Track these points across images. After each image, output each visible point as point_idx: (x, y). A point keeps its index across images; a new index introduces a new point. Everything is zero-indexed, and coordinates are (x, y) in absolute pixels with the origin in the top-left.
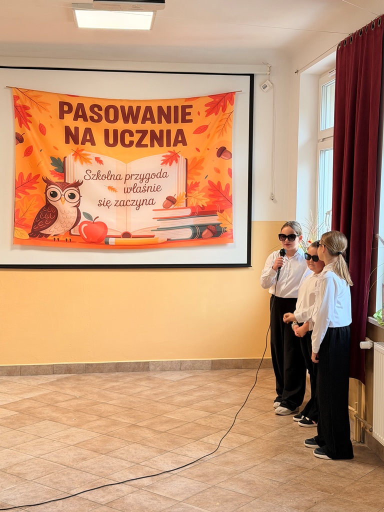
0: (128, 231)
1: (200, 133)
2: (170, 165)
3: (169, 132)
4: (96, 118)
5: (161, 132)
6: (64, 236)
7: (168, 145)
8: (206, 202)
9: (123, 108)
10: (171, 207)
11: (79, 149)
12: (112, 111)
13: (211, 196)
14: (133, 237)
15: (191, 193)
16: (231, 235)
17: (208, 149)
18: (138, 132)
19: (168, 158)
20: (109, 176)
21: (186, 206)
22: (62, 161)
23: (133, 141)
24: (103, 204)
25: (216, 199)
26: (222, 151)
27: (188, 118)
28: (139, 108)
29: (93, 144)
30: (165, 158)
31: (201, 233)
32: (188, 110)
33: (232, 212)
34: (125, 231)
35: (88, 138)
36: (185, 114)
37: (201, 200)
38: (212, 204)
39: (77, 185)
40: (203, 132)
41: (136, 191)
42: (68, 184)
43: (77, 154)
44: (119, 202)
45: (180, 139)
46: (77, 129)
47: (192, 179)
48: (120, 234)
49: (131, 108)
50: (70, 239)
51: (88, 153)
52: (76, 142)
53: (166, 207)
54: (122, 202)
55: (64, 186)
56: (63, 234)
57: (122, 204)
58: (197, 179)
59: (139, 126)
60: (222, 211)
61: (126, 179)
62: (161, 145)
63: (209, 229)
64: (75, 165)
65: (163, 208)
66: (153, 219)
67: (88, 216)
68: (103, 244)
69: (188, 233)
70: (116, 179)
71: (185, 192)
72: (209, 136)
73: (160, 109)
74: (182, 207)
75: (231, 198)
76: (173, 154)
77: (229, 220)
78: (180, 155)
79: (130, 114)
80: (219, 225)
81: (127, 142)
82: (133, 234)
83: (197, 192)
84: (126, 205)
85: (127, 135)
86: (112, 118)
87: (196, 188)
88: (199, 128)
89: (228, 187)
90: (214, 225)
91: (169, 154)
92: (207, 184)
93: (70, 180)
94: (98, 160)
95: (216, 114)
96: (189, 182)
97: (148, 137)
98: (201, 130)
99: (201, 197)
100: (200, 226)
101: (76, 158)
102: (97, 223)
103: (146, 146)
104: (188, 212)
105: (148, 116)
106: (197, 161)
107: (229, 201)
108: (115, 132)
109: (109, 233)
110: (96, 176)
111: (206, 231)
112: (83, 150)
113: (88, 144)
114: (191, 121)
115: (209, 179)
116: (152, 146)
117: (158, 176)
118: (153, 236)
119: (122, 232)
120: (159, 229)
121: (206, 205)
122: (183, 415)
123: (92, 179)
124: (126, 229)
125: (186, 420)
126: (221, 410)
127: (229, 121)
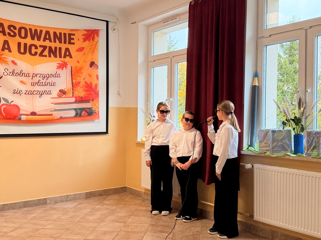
0: (34, 111)
1: (80, 51)
2: (62, 69)
3: (60, 49)
4: (12, 34)
5: (56, 48)
7: (60, 57)
8: (83, 94)
9: (30, 29)
10: (63, 96)
12: (23, 31)
13: (86, 91)
14: (38, 115)
15: (76, 88)
16: (98, 115)
17: (85, 62)
18: (40, 46)
19: (60, 65)
20: (21, 74)
21: (73, 96)
23: (37, 52)
24: (17, 93)
25: (89, 93)
26: (92, 64)
27: (72, 41)
28: (41, 31)
29: (10, 51)
30: (58, 65)
31: (81, 113)
32: (72, 37)
33: (99, 101)
34: (32, 111)
35: (6, 47)
36: (70, 39)
37: (80, 93)
38: (87, 95)
41: (40, 85)
44: (28, 92)
47: (75, 79)
48: (29, 113)
49: (36, 30)
51: (6, 57)
53: (59, 96)
57: (30, 93)
58: (79, 79)
59: (41, 43)
60: (93, 100)
61: (33, 77)
62: (55, 56)
63: (85, 111)
65: (57, 97)
66: (51, 103)
67: (6, 100)
68: (17, 120)
69: (73, 114)
70: (26, 76)
71: (72, 87)
72: (84, 54)
73: (55, 33)
74: (70, 96)
75: (98, 93)
76: (63, 63)
77: (97, 106)
78: (68, 64)
79: (36, 34)
80: (91, 108)
81: (33, 53)
82: (38, 113)
83: (79, 87)
84: (33, 93)
85: (33, 48)
86: (23, 35)
87: (78, 85)
88: (79, 48)
89: (96, 85)
90: (89, 108)
91: (61, 62)
92: (84, 84)
94: (13, 62)
95: (89, 41)
96: (74, 81)
97: (47, 49)
98: (81, 50)
99: (80, 91)
100: (80, 109)
102: (12, 105)
103: (46, 56)
104: (73, 100)
105: (47, 37)
106: (78, 68)
107: (97, 94)
108: (25, 45)
109: (21, 112)
110: (12, 73)
111: (84, 112)
112: (3, 55)
113: (6, 51)
114: (74, 44)
115: (85, 80)
116: (50, 56)
117: (54, 76)
118: (52, 115)
119: (31, 112)
120: (56, 110)
121: (83, 96)
122: (109, 227)
123: (9, 75)
124: (33, 110)
125: (115, 230)
126: (127, 220)
127: (96, 46)
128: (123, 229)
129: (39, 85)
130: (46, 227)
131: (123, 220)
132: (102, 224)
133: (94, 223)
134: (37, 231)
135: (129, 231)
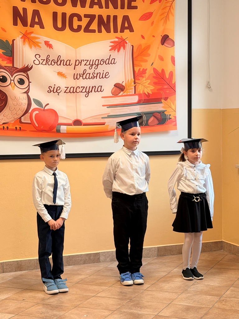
0: (79, 118)
1: (145, 20)
2: (118, 51)
3: (115, 17)
5: (108, 17)
6: (14, 124)
7: (116, 31)
8: (151, 90)
10: (120, 94)
11: (28, 32)
13: (155, 83)
14: (84, 125)
15: (139, 80)
16: (175, 123)
17: (154, 36)
18: (86, 16)
19: (116, 45)
20: (59, 61)
21: (135, 93)
22: (11, 43)
23: (81, 26)
24: (53, 91)
25: (161, 87)
26: (165, 39)
27: (133, 4)
29: (42, 27)
30: (113, 44)
31: (147, 121)
33: (175, 100)
34: (75, 118)
35: (37, 20)
37: (147, 87)
38: (156, 91)
39: (26, 70)
40: (148, 19)
41: (86, 78)
42: (17, 68)
43: (26, 37)
44: (69, 89)
45: (126, 25)
46: (25, 10)
47: (139, 66)
48: (71, 122)
50: (20, 128)
51: (37, 36)
52: (25, 24)
53: (115, 94)
54: (72, 88)
55: (13, 70)
56: (13, 122)
57: (71, 91)
58: (144, 66)
59: (87, 10)
60: (166, 99)
61: (75, 65)
62: (108, 31)
63: (155, 117)
64: (24, 49)
65: (111, 95)
66: (103, 106)
67: (38, 103)
68: (54, 132)
70: (66, 64)
71: (133, 79)
72: (153, 23)
74: (131, 93)
75: (175, 86)
76: (120, 40)
77: (173, 107)
78: (127, 42)
80: (163, 112)
81: (75, 27)
82: (84, 122)
83: (144, 79)
84: (76, 91)
85: (75, 19)
87: (143, 75)
88: (144, 15)
89: (171, 74)
90: (159, 112)
91: (117, 40)
92: (152, 72)
93: (19, 64)
94: (48, 44)
95: (160, 2)
96: (137, 69)
97: (96, 21)
98: (147, 16)
99: (146, 84)
100: (146, 114)
101: (24, 41)
102: (48, 110)
103: (94, 31)
104: (136, 99)
105: (96, 1)
106: (143, 48)
107: (173, 89)
108: (64, 15)
109: (61, 121)
110: (45, 61)
111: (152, 119)
112: (32, 33)
113: (37, 27)
114: (136, 8)
115: (154, 66)
116: (100, 31)
117: (107, 63)
118: (103, 124)
119: (73, 120)
120: (109, 117)
121: (151, 93)
122: (194, 301)
123: (42, 64)
124: (77, 117)
125: (204, 306)
126: (223, 293)
127: (172, 9)
128: (216, 305)
129: (84, 77)
130: (99, 295)
131: (216, 292)
132: (184, 295)
133: (171, 293)
134: (87, 299)
135: (227, 308)
